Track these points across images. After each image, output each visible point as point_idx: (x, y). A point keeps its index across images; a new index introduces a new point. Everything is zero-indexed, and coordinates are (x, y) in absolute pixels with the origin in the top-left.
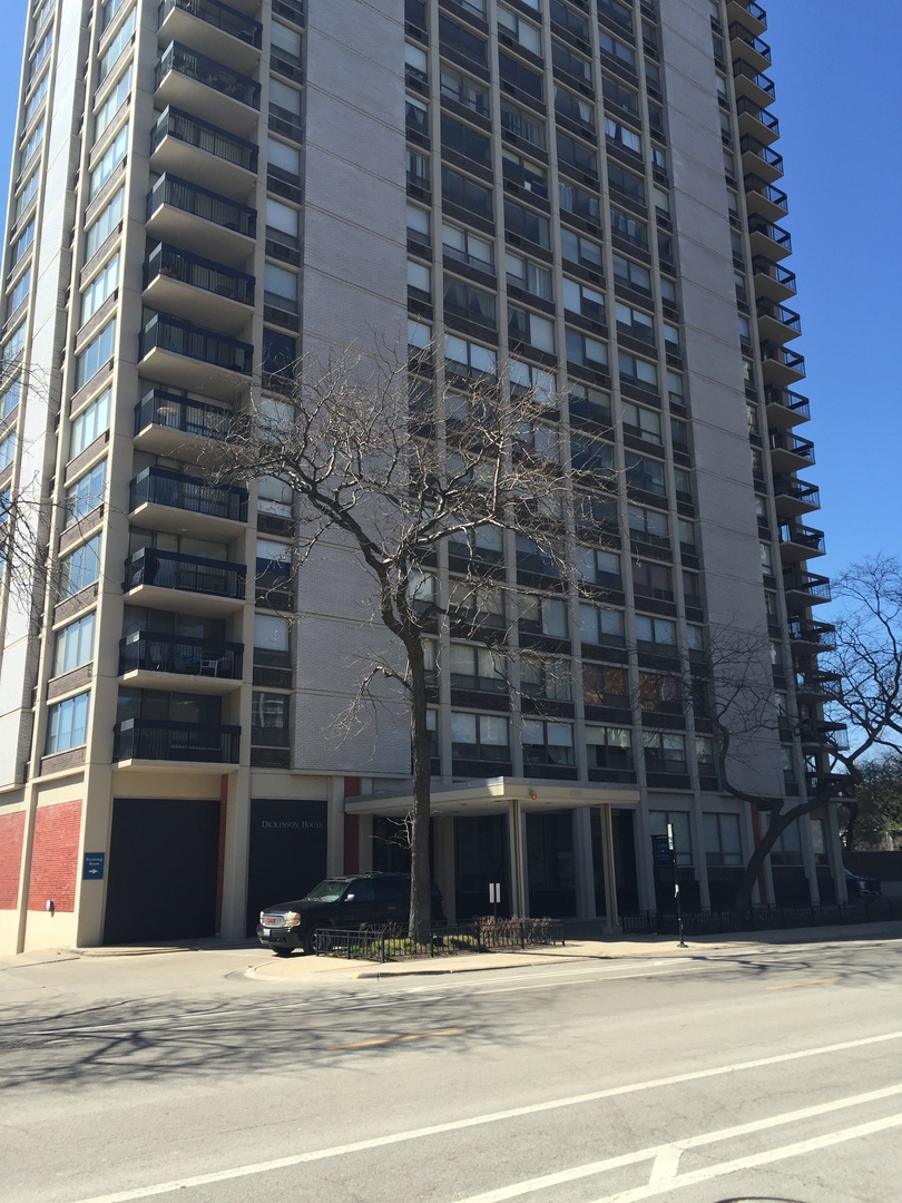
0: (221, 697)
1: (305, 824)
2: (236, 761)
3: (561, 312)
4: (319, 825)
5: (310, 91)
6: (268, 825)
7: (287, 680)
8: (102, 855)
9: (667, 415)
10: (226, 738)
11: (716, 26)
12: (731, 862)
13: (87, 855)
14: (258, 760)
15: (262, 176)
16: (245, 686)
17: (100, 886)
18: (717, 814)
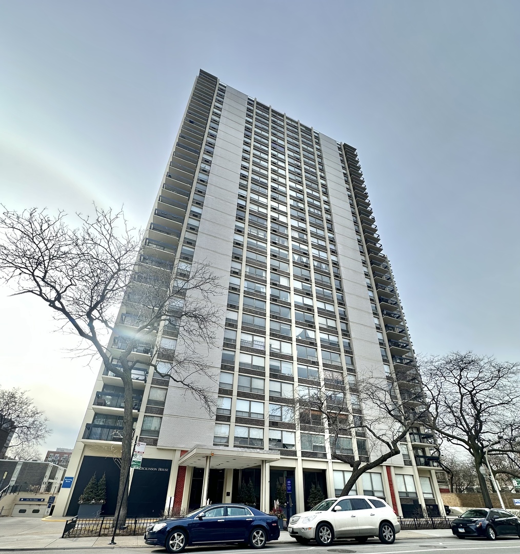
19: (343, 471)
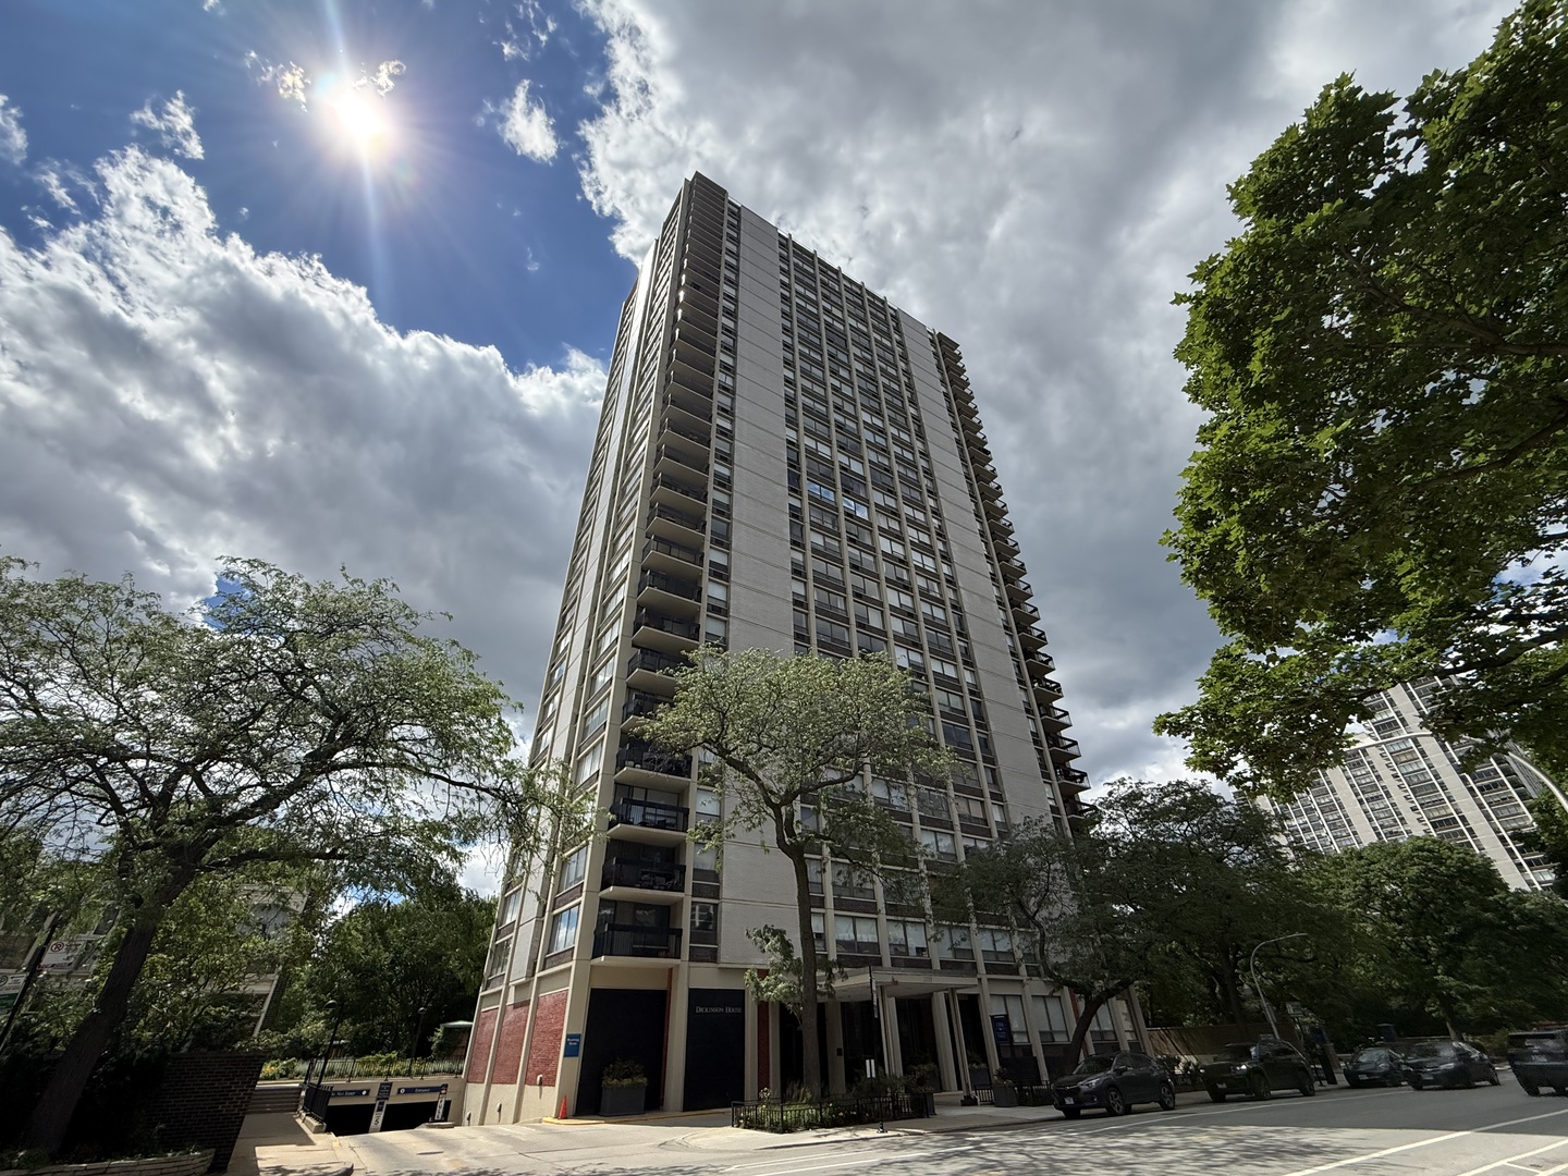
0: (669, 907)
1: (729, 1010)
2: (678, 956)
3: (891, 635)
4: (739, 1010)
5: (734, 524)
6: (701, 1010)
7: (716, 893)
8: (579, 1036)
9: (968, 697)
10: (673, 938)
11: (967, 477)
12: (1060, 1039)
13: (568, 1036)
14: (695, 956)
15: (706, 568)
16: (687, 897)
17: (576, 1062)
18: (1044, 997)
19: (1004, 996)
